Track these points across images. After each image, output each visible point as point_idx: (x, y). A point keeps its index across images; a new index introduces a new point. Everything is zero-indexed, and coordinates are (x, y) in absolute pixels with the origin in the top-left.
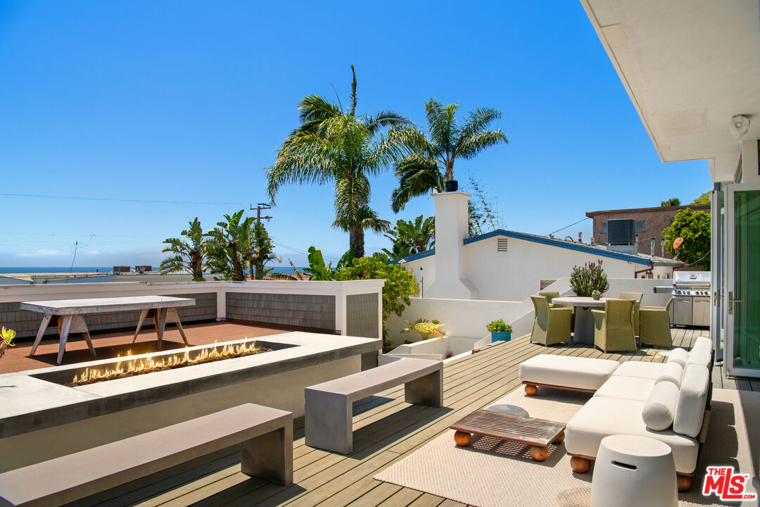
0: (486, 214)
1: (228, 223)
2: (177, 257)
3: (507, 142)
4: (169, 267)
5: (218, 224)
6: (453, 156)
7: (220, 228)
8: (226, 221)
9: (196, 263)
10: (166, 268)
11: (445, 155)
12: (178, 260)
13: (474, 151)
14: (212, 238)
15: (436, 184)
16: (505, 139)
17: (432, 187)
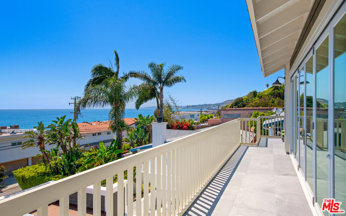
0: (177, 110)
1: (58, 121)
2: (31, 140)
3: (185, 81)
4: (26, 145)
5: (53, 121)
6: (163, 85)
7: (54, 123)
8: (57, 120)
9: (41, 143)
10: (25, 146)
11: (159, 85)
12: (31, 142)
13: (172, 84)
14: (50, 129)
15: (156, 96)
16: (184, 80)
17: (154, 97)
